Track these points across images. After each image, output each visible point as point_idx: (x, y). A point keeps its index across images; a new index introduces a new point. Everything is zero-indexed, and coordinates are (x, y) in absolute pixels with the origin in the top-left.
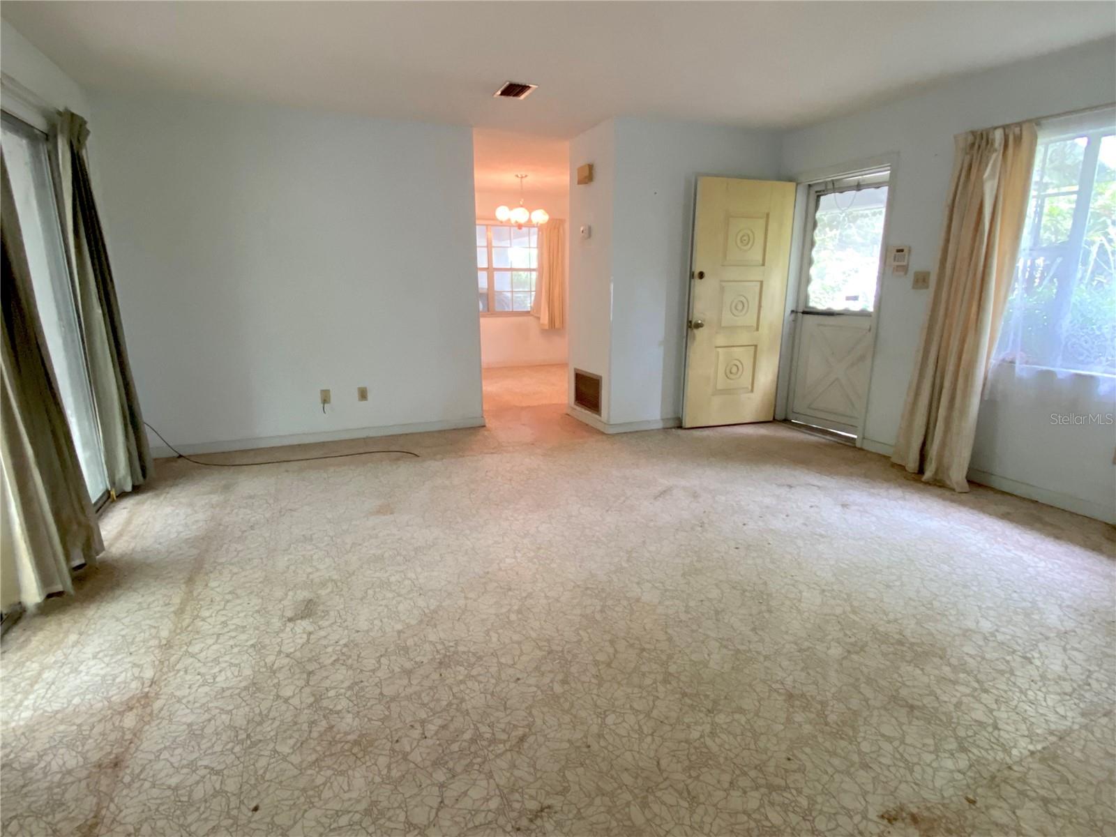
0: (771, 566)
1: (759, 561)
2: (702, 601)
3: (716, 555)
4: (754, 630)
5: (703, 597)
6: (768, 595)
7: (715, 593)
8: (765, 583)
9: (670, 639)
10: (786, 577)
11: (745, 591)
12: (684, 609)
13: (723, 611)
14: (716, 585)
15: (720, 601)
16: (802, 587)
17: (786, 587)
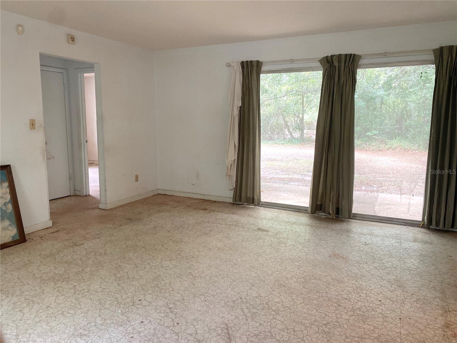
0: (117, 295)
1: (124, 297)
2: (145, 268)
3: (150, 292)
4: (120, 266)
5: (145, 270)
6: (117, 280)
7: (141, 273)
8: (119, 285)
9: (149, 254)
10: (108, 292)
11: (128, 278)
12: (150, 264)
13: (134, 268)
14: (142, 276)
15: (137, 271)
16: (100, 289)
17: (108, 287)
